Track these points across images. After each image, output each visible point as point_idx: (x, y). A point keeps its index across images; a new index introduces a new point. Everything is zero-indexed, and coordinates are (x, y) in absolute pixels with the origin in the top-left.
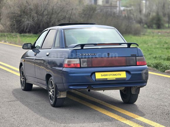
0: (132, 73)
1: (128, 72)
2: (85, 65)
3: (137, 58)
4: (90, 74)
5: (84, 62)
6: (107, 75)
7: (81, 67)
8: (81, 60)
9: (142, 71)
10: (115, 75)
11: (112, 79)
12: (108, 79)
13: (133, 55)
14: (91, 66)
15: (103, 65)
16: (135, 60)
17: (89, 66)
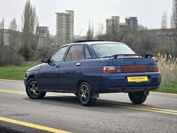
0: (152, 77)
1: (149, 76)
2: (119, 71)
3: (153, 65)
4: (124, 78)
5: (118, 68)
6: (135, 79)
7: (116, 73)
8: (117, 67)
9: (157, 76)
10: (141, 79)
11: (139, 82)
12: (136, 82)
13: (151, 64)
14: (123, 72)
15: (132, 71)
16: (152, 68)
17: (122, 72)
